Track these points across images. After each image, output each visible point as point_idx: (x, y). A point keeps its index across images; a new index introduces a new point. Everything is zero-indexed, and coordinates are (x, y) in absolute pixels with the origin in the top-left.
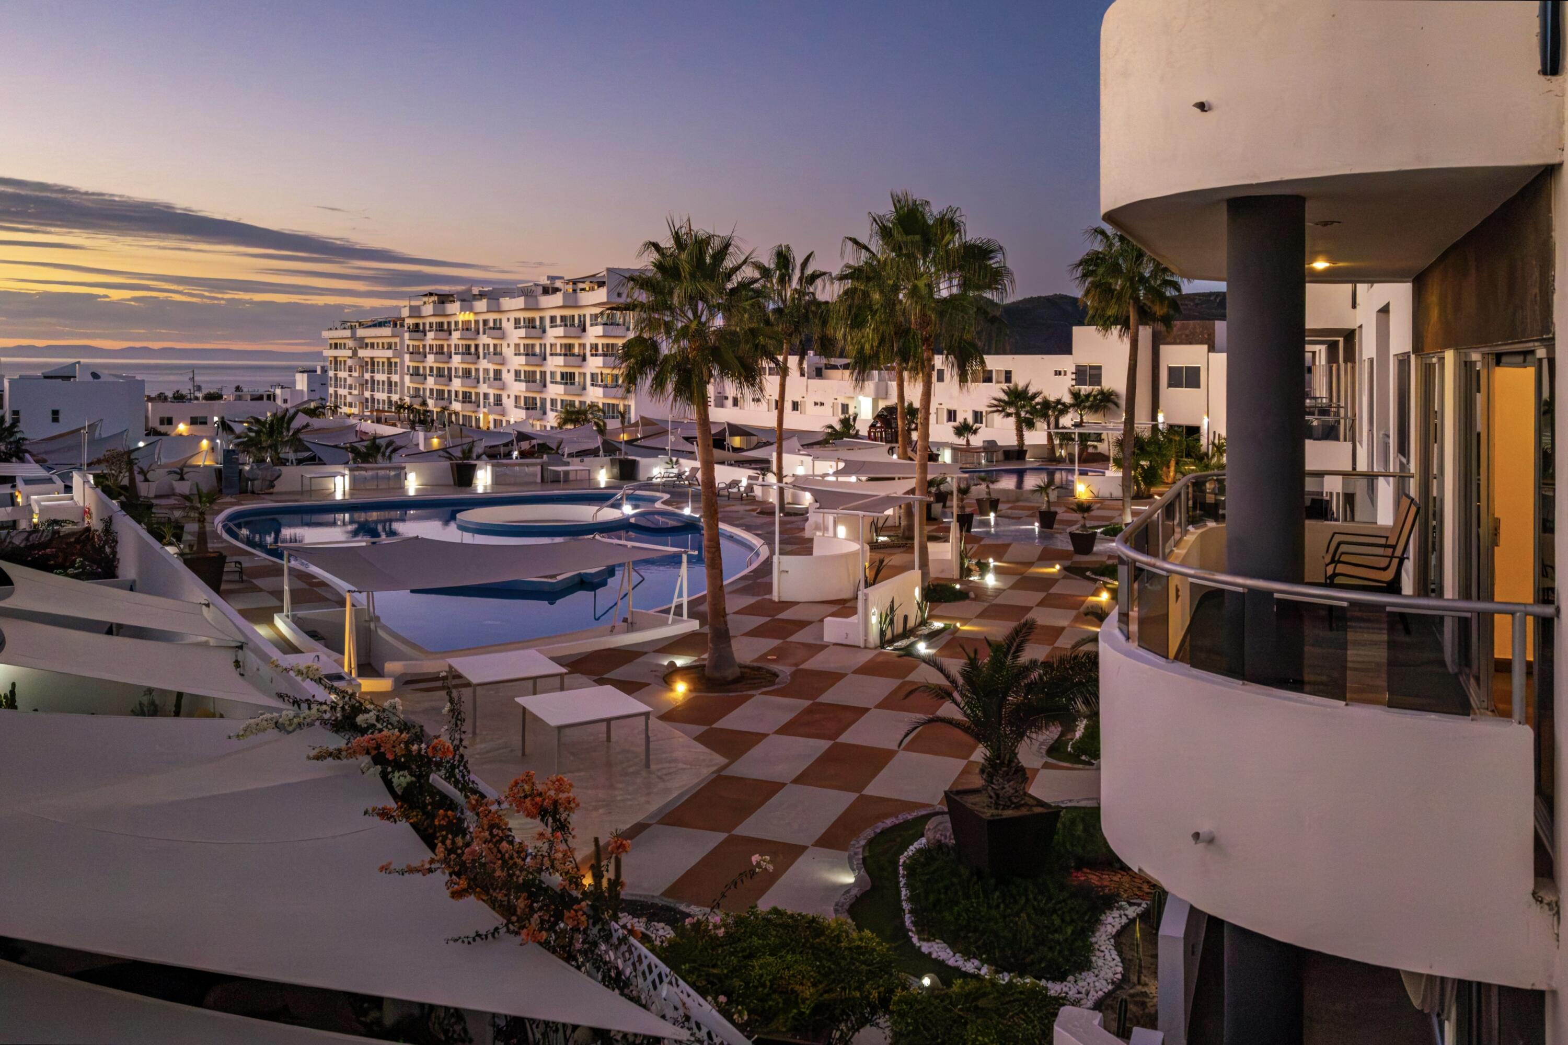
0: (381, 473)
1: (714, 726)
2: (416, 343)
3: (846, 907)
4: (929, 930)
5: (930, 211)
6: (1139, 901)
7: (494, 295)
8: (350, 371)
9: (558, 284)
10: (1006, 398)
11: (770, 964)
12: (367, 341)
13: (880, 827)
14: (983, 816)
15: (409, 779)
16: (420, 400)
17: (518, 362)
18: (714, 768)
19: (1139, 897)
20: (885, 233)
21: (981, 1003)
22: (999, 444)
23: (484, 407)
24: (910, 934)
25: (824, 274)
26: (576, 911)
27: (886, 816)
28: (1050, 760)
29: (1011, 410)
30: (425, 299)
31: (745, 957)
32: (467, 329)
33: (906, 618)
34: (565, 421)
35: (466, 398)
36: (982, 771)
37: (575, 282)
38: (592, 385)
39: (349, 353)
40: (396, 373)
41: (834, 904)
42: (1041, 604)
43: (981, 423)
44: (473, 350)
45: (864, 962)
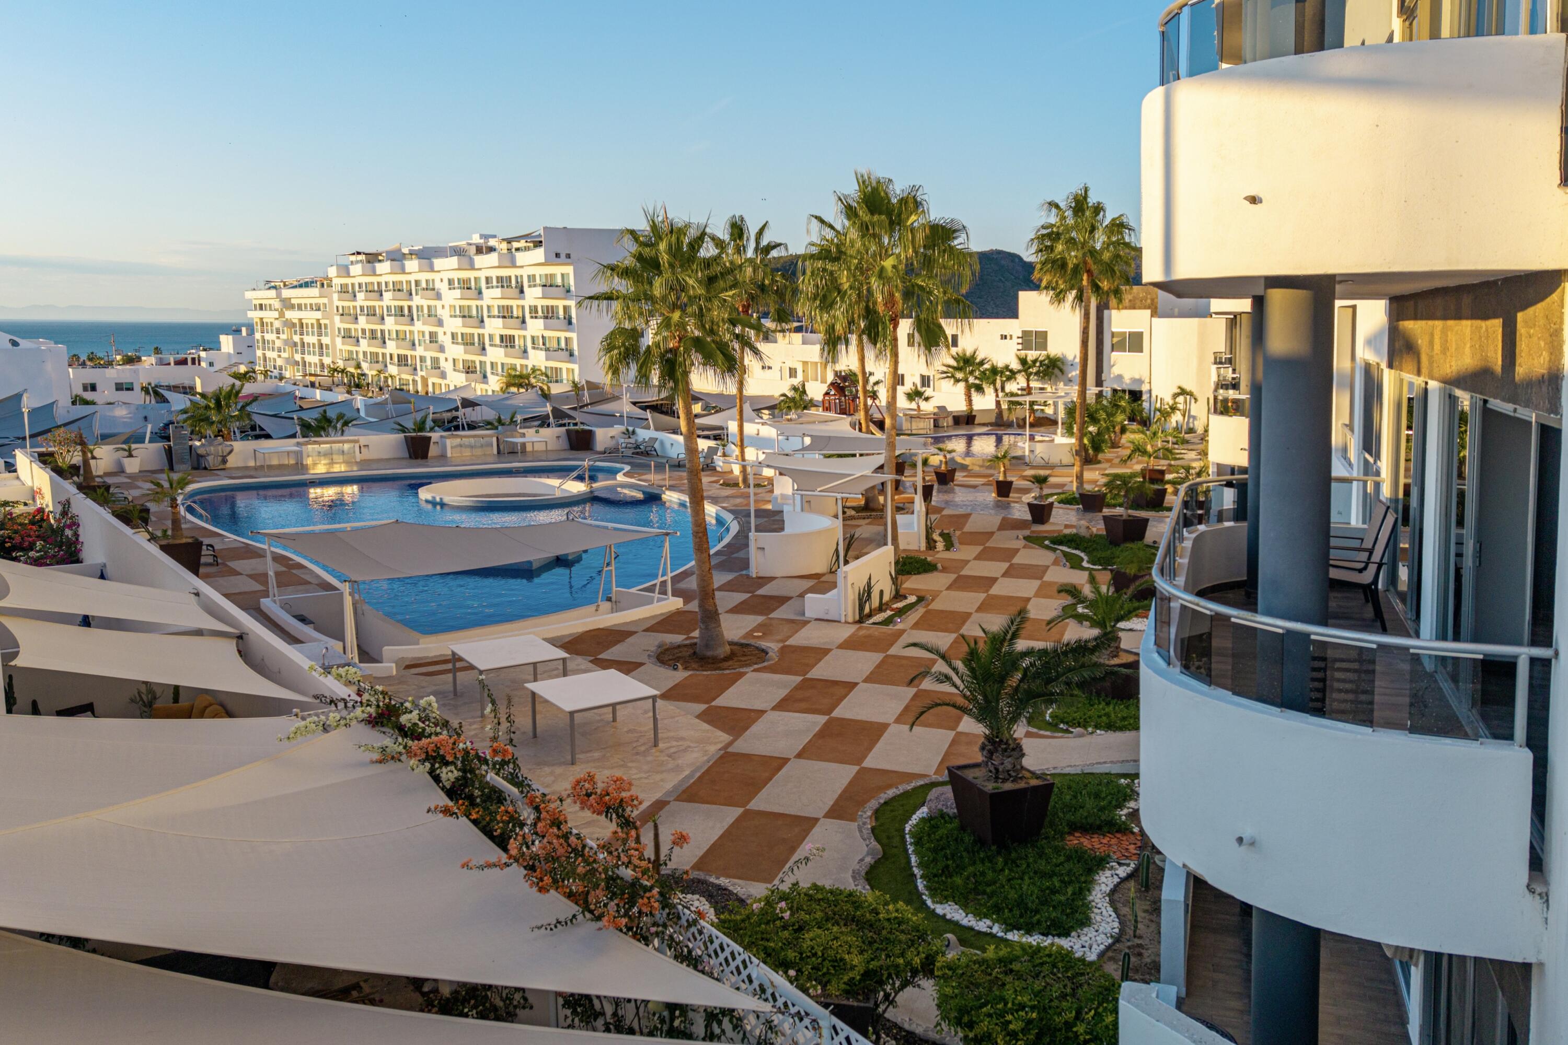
0: (336, 446)
1: (713, 704)
2: (346, 304)
3: (863, 873)
4: (942, 893)
5: (894, 190)
6: (1127, 861)
7: (427, 255)
8: (278, 332)
9: (492, 242)
10: (954, 363)
11: (819, 936)
12: (293, 301)
13: (884, 797)
14: (985, 789)
15: (456, 774)
16: (353, 363)
17: (455, 325)
18: (720, 746)
19: (1127, 857)
20: (850, 212)
21: (1016, 966)
22: (949, 409)
23: (421, 370)
24: (924, 897)
25: (779, 245)
26: (648, 898)
27: (890, 786)
28: (1031, 729)
29: (959, 375)
30: (353, 258)
31: (796, 931)
32: (399, 290)
33: (882, 592)
34: (509, 385)
35: (402, 361)
36: (983, 748)
37: (509, 241)
38: (534, 348)
39: (276, 314)
40: (326, 335)
41: (851, 872)
42: (1006, 574)
43: (929, 386)
44: (406, 312)
45: (902, 932)
